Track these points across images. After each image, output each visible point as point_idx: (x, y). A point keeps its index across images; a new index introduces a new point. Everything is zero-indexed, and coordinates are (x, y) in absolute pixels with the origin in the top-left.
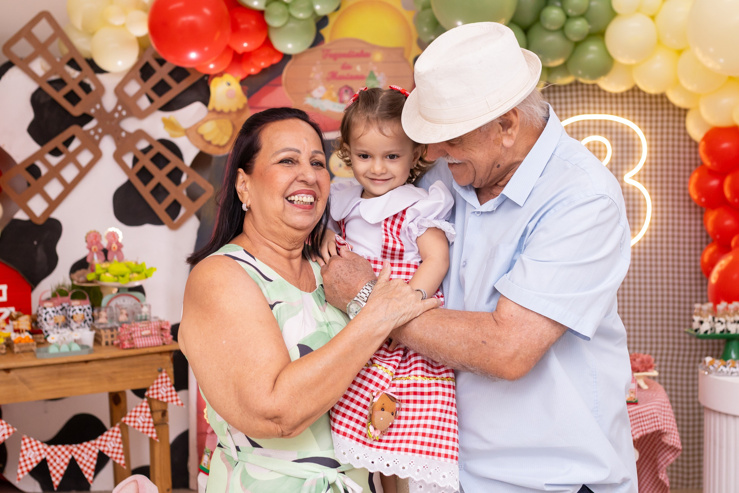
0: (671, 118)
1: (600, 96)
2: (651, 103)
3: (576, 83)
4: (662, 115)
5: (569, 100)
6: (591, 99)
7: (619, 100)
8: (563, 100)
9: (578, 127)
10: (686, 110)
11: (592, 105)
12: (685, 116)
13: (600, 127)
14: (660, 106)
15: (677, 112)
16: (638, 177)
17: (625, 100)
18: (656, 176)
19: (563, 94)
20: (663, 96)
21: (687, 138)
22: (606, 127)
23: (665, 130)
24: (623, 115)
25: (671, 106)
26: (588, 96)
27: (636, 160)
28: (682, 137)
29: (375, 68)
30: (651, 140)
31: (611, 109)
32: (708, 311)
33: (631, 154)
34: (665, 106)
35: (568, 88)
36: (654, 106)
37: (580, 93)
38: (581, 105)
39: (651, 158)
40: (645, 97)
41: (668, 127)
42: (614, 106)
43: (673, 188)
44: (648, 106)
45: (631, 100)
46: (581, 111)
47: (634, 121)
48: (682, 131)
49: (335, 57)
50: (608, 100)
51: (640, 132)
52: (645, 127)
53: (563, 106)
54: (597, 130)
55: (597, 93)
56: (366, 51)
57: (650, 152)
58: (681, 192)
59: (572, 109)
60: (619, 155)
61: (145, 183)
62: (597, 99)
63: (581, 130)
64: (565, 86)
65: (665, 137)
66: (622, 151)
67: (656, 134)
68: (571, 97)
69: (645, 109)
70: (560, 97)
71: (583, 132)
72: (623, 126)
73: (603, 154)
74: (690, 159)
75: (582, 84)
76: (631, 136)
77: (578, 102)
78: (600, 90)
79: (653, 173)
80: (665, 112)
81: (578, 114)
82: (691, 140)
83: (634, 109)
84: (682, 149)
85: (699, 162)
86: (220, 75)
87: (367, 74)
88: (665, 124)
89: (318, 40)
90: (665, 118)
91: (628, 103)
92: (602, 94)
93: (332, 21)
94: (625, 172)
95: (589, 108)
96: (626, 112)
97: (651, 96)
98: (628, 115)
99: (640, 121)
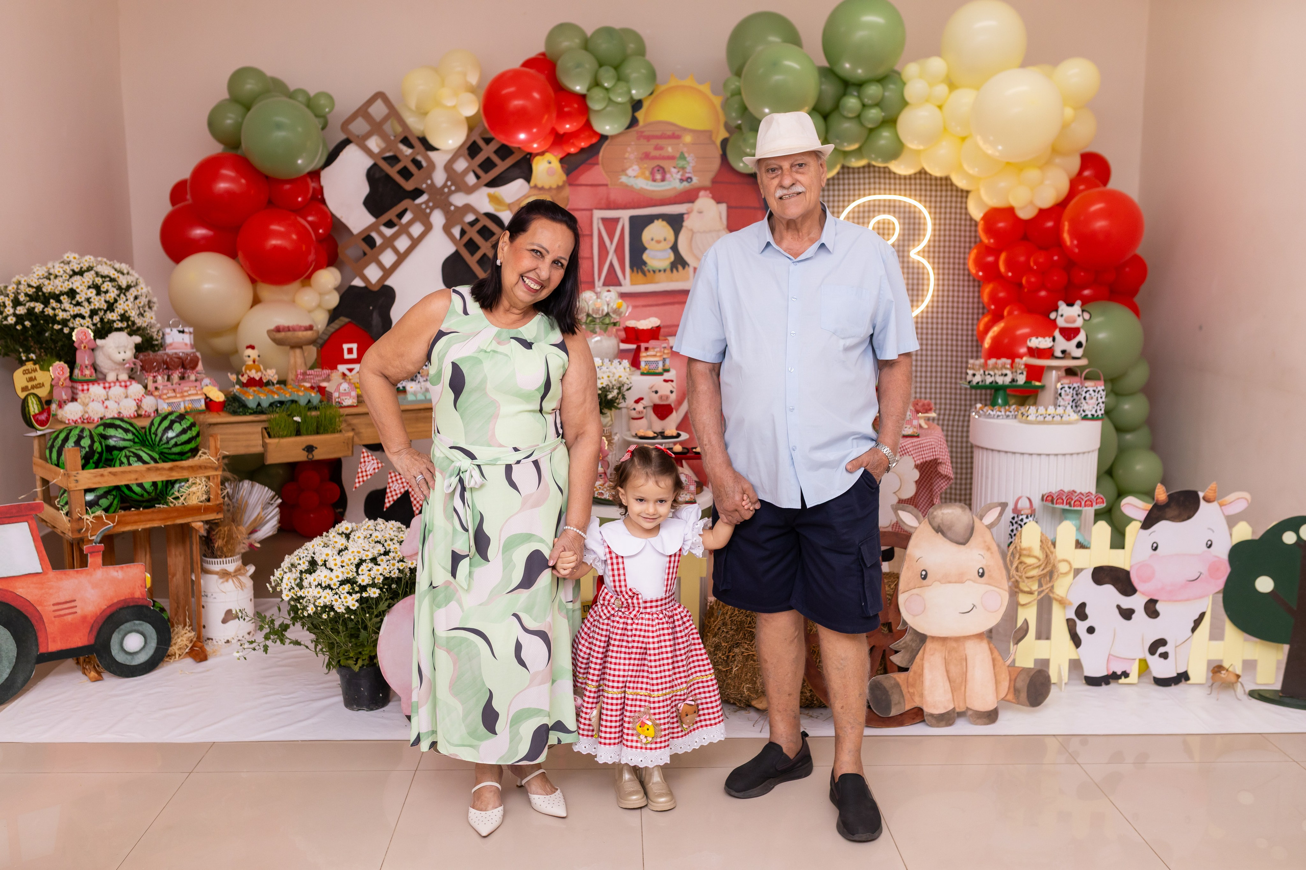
0: (954, 199)
1: (890, 178)
2: (936, 185)
3: (869, 166)
4: (946, 196)
5: (862, 181)
6: (882, 181)
7: (908, 182)
8: (856, 181)
9: (869, 206)
10: (968, 192)
11: (882, 186)
12: (967, 197)
13: (889, 206)
14: (944, 188)
15: (959, 194)
16: (922, 253)
17: (913, 182)
18: (939, 252)
19: (856, 176)
20: (947, 178)
21: (968, 217)
22: (894, 206)
23: (948, 210)
24: (910, 196)
25: (954, 188)
26: (879, 178)
27: (921, 238)
28: (963, 217)
29: (685, 150)
30: (935, 219)
31: (900, 190)
32: (980, 366)
33: (917, 232)
34: (949, 188)
35: (861, 170)
36: (939, 188)
37: (872, 175)
38: (872, 186)
39: (934, 236)
40: (931, 179)
41: (951, 207)
42: (903, 187)
43: (954, 263)
44: (934, 188)
45: (918, 181)
46: (872, 192)
47: (920, 201)
48: (963, 211)
49: (648, 138)
50: (898, 181)
51: (925, 212)
52: (930, 207)
53: (857, 187)
54: (887, 209)
55: (887, 175)
56: (677, 133)
57: (934, 230)
58: (961, 267)
59: (864, 189)
60: (906, 232)
61: (472, 253)
62: (887, 181)
63: (872, 209)
64: (859, 168)
65: (948, 216)
66: (909, 229)
67: (940, 213)
68: (864, 178)
69: (931, 190)
70: (854, 179)
71: (874, 211)
72: (910, 206)
73: (891, 232)
74: (970, 237)
75: (874, 166)
76: (917, 215)
77: (869, 183)
78: (890, 172)
79: (937, 249)
80: (949, 193)
81: (869, 195)
82: (971, 219)
83: (921, 190)
84: (963, 228)
85: (978, 240)
86: (542, 154)
87: (678, 155)
88: (948, 205)
89: (634, 122)
90: (949, 199)
91: (915, 184)
92: (892, 176)
93: (646, 105)
94: (911, 248)
95: (880, 189)
96: (913, 193)
97: (936, 179)
98: (915, 195)
99: (925, 201)
